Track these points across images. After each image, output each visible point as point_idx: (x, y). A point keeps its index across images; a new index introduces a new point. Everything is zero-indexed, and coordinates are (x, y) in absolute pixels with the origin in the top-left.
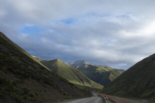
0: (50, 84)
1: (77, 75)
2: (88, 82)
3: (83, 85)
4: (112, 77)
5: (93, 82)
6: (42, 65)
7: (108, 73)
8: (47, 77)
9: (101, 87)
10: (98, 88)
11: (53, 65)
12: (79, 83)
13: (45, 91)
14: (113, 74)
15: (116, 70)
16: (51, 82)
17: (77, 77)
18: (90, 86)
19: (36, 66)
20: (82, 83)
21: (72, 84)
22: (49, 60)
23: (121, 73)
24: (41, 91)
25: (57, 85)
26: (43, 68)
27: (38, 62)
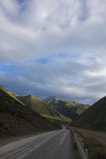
0: (24, 118)
1: (49, 110)
2: (59, 115)
3: (53, 118)
4: (79, 112)
5: (62, 116)
6: (17, 100)
7: (76, 108)
8: (21, 111)
9: (70, 120)
10: (67, 121)
11: (27, 100)
12: (50, 117)
13: (19, 124)
14: (81, 109)
15: (83, 105)
16: (24, 116)
18: (59, 119)
19: (12, 101)
20: (52, 116)
21: (43, 118)
22: (24, 96)
23: (87, 108)
24: (15, 124)
25: (30, 119)
26: (18, 103)
27: (14, 97)
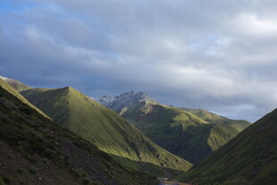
0: (48, 155)
1: (123, 133)
2: (152, 151)
3: (136, 159)
4: (215, 141)
5: (163, 153)
6: (26, 101)
7: (206, 130)
8: (40, 135)
9: (184, 165)
10: (177, 167)
11: (57, 104)
12: (125, 155)
13: (32, 172)
14: (219, 131)
15: (226, 122)
16: (48, 150)
17: (120, 138)
18: (155, 162)
19: (8, 103)
20: (133, 153)
21: (107, 157)
22: (45, 88)
23: (240, 130)
24: (19, 171)
25: (67, 158)
26: (28, 111)
27: (16, 93)
